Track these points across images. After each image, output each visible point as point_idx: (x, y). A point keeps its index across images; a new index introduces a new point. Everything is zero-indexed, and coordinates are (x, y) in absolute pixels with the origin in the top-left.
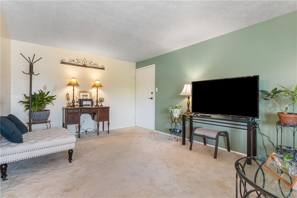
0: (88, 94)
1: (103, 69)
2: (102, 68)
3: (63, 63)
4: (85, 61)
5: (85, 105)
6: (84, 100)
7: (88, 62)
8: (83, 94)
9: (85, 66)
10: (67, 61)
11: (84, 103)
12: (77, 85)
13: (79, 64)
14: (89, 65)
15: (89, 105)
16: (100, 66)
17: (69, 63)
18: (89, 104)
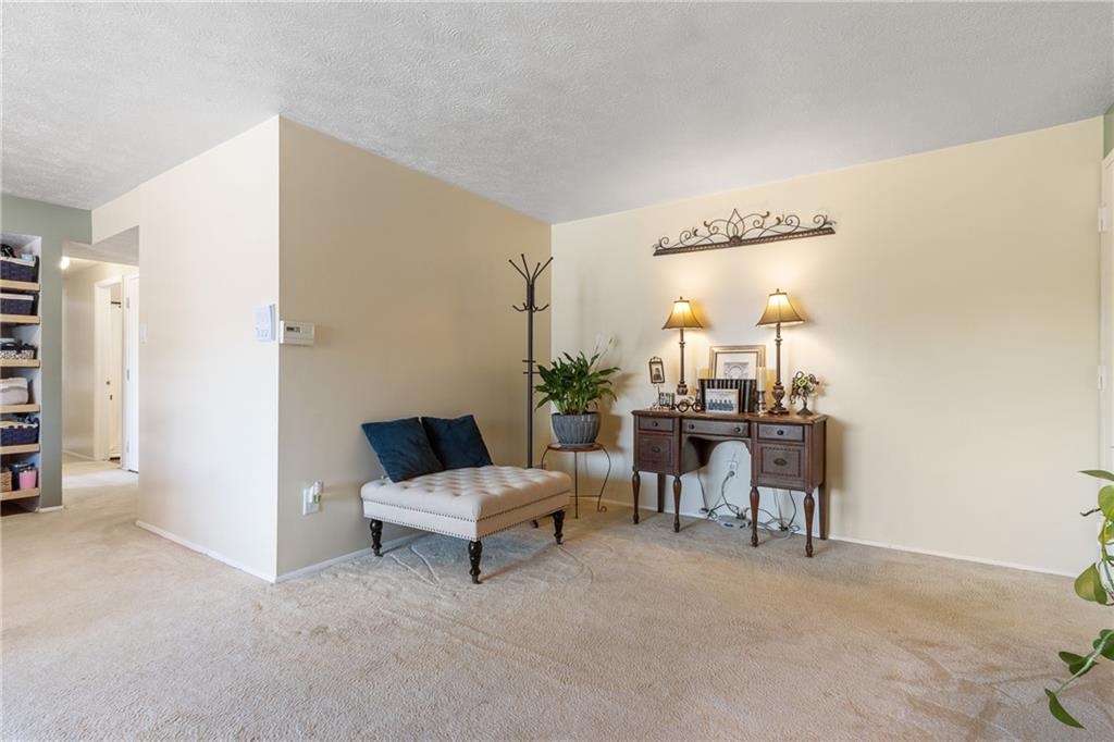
0: (751, 359)
1: (825, 229)
2: (820, 229)
3: (661, 251)
4: (736, 219)
5: (714, 406)
6: (716, 383)
7: (749, 223)
8: (728, 361)
9: (736, 241)
10: (673, 242)
11: (712, 395)
12: (696, 324)
13: (716, 239)
14: (755, 233)
15: (727, 406)
16: (808, 222)
17: (681, 245)
18: (728, 399)
